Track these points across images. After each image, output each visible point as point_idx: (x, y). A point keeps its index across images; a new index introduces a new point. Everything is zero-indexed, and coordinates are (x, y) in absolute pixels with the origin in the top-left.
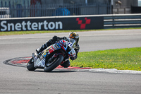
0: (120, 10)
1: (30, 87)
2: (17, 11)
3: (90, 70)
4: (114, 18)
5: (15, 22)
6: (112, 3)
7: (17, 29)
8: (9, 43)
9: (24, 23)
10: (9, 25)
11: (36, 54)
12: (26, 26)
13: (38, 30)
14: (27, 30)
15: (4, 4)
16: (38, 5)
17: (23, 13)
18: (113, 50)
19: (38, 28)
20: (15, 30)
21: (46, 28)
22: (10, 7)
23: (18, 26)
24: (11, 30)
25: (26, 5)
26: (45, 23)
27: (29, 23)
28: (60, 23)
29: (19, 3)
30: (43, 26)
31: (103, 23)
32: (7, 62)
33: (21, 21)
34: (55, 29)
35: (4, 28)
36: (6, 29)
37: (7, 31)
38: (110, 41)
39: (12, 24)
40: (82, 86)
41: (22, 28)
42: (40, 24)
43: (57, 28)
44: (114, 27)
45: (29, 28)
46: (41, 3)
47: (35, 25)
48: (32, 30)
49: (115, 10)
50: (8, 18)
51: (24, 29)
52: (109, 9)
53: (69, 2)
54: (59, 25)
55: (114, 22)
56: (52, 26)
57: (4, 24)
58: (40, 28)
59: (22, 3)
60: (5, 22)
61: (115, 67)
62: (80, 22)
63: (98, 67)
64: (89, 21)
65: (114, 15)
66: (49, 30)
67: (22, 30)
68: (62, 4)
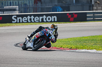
0: (98, 8)
1: (33, 63)
2: (24, 8)
3: (77, 50)
4: (94, 13)
5: (22, 16)
6: (93, 3)
7: (24, 21)
8: (18, 31)
9: (29, 17)
10: (18, 18)
11: (28, 39)
12: (30, 19)
13: (39, 22)
14: (31, 22)
15: (14, 4)
16: (39, 4)
17: (28, 10)
18: (94, 37)
19: (39, 20)
20: (23, 22)
21: (45, 20)
22: (19, 5)
23: (25, 19)
24: (20, 22)
25: (31, 4)
26: (44, 17)
27: (32, 17)
28: (55, 17)
29: (25, 3)
30: (42, 19)
31: (86, 17)
32: (16, 45)
33: (26, 16)
34: (51, 22)
35: (14, 21)
36: (16, 21)
37: (17, 22)
38: (91, 30)
39: (21, 18)
40: (71, 62)
41: (27, 21)
42: (41, 18)
43: (53, 20)
44: (94, 20)
45: (33, 21)
46: (41, 3)
47: (37, 18)
48: (35, 22)
49: (95, 8)
50: (18, 14)
51: (29, 21)
52: (91, 7)
53: (62, 2)
54: (54, 18)
55: (94, 17)
56: (49, 19)
57: (15, 18)
58: (40, 21)
59: (27, 3)
60: (16, 16)
61: (95, 49)
62: (70, 16)
63: (82, 48)
64: (76, 16)
65: (94, 11)
66: (47, 22)
67: (28, 22)
68: (56, 4)
